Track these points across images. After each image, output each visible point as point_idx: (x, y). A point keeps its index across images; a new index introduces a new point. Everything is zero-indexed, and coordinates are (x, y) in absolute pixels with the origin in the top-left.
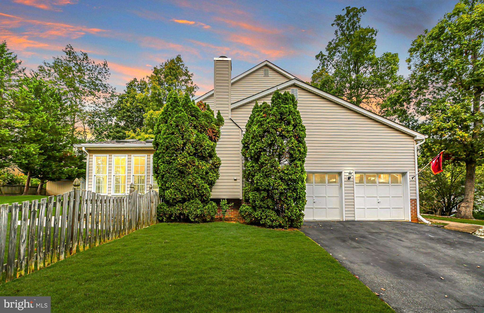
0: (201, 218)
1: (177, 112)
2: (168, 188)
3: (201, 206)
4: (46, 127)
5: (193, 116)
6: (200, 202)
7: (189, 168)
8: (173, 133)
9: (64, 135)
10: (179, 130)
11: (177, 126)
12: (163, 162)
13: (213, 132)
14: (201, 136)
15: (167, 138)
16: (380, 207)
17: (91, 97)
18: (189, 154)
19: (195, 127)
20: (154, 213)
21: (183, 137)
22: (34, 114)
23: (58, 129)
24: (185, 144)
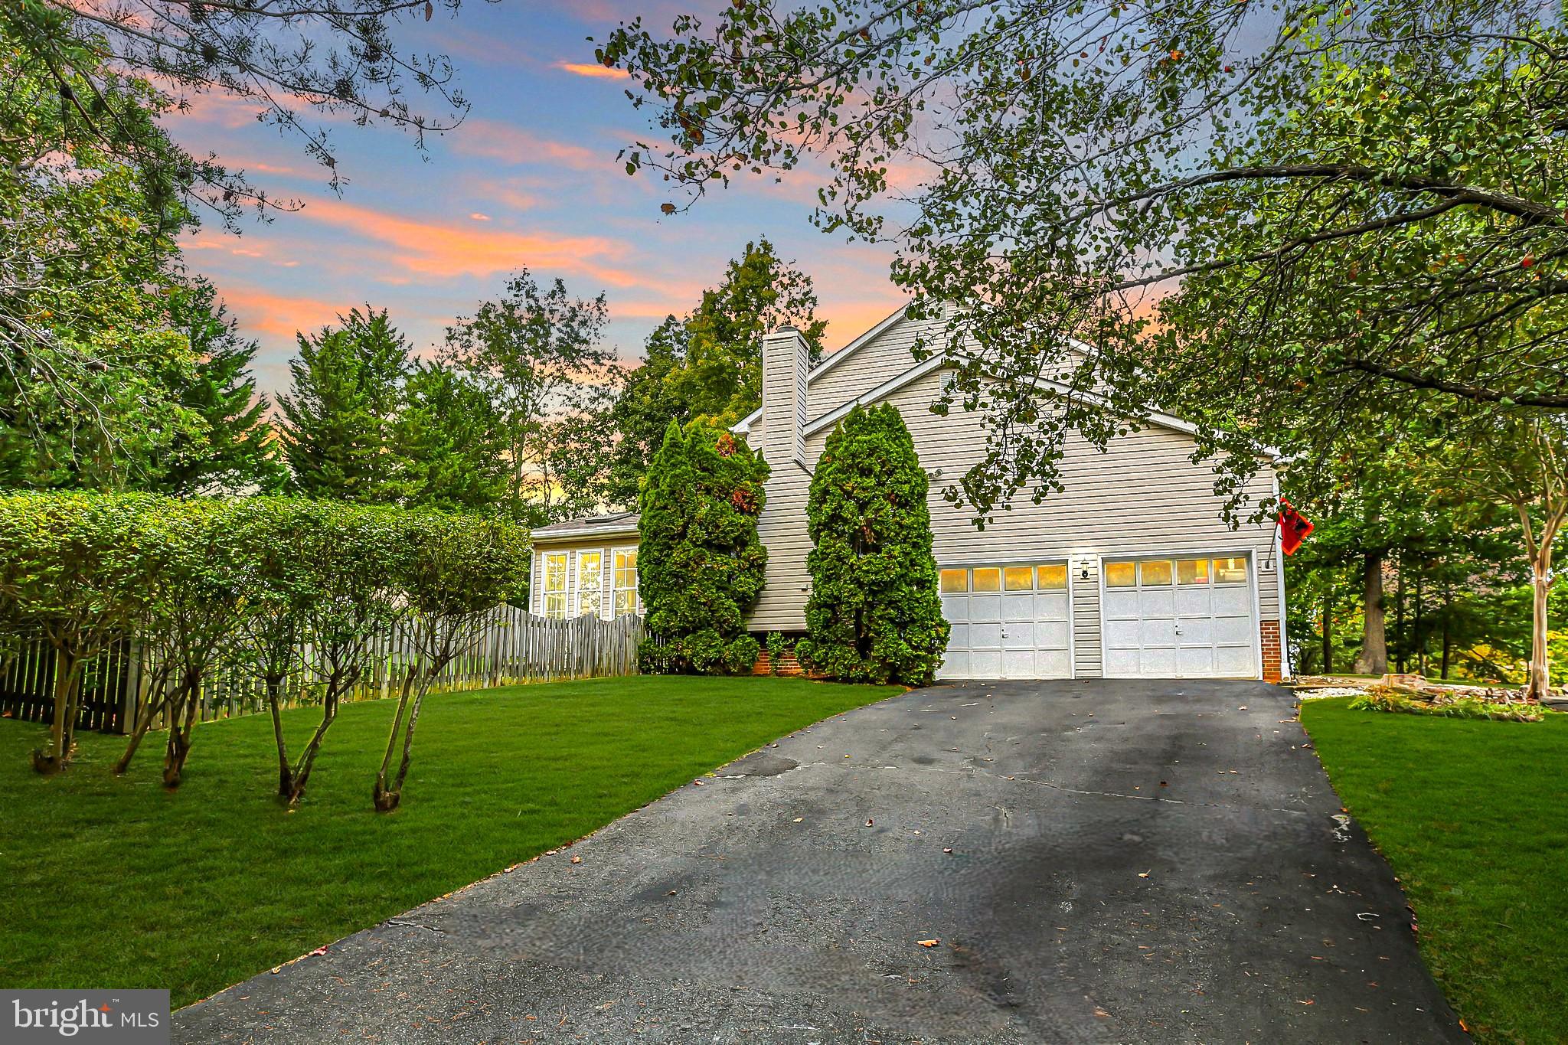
0: (720, 667)
1: (674, 465)
2: (657, 609)
3: (720, 641)
4: (460, 486)
5: (704, 470)
6: (717, 635)
7: (693, 570)
8: (665, 508)
9: (496, 499)
10: (676, 500)
11: (673, 493)
12: (649, 562)
13: (744, 497)
14: (720, 506)
15: (654, 517)
16: (1183, 644)
17: (561, 388)
18: (694, 543)
19: (708, 491)
20: (632, 656)
21: (683, 512)
22: (436, 463)
23: (484, 486)
24: (686, 526)
